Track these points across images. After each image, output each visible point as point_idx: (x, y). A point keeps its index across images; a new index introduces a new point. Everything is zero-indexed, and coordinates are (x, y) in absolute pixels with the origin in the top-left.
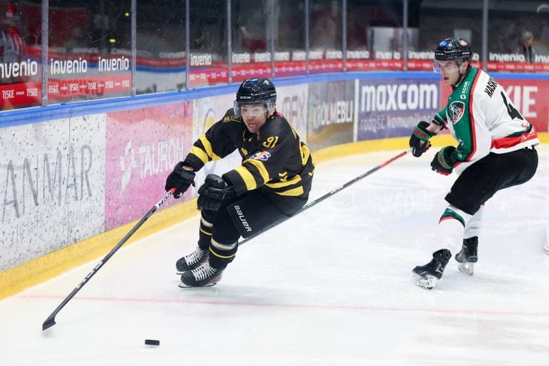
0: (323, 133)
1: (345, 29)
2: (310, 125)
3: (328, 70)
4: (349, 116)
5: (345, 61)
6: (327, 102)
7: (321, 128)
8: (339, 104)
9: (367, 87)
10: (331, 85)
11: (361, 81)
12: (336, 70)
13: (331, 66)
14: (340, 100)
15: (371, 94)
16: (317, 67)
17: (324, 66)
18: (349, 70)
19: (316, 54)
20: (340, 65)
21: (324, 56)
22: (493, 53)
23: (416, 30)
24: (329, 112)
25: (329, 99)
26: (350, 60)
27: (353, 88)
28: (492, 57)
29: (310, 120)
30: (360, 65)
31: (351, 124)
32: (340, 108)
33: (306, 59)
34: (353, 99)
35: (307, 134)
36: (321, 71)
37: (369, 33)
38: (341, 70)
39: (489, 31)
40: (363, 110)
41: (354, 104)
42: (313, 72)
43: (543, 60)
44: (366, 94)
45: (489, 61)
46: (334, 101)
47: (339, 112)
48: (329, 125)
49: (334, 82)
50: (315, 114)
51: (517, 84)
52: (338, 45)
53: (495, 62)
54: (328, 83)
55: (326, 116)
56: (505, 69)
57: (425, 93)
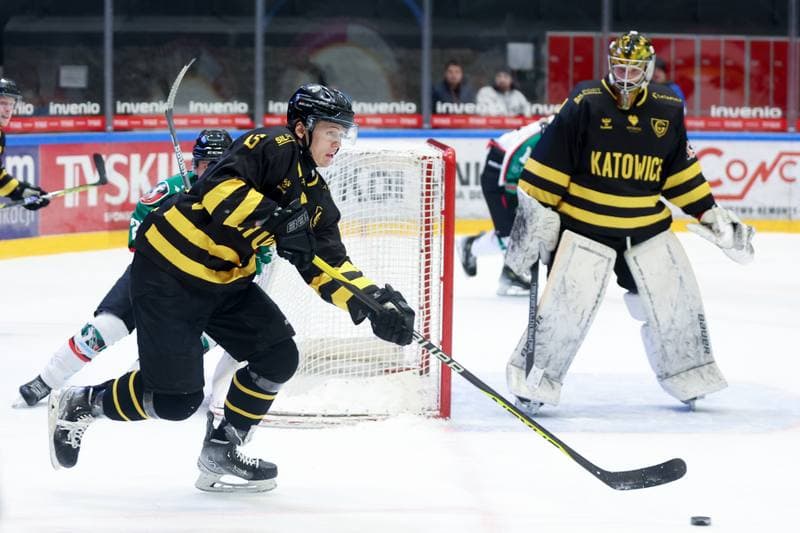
22: (122, 102)
28: (121, 108)
39: (116, 67)
43: (202, 110)
45: (117, 115)
51: (162, 151)
53: (126, 115)
56: (142, 127)
57: (14, 169)
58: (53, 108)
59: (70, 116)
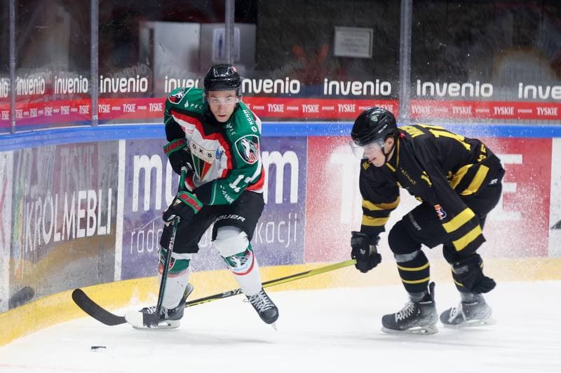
0: (46, 260)
1: (95, 26)
2: (18, 243)
3: (58, 119)
4: (104, 223)
5: (95, 98)
6: (56, 190)
7: (41, 249)
8: (82, 195)
9: (145, 157)
10: (65, 152)
11: (130, 145)
12: (75, 118)
13: (65, 110)
14: (85, 188)
15: (154, 171)
16: (34, 113)
17: (48, 111)
18: (103, 118)
19: (30, 84)
20: (84, 110)
21: (49, 90)
22: (423, 80)
23: (251, 28)
24: (61, 212)
25: (60, 185)
26: (105, 97)
27: (114, 158)
29: (19, 231)
30: (130, 108)
31: (110, 239)
32: (84, 206)
33: (10, 94)
34: (114, 183)
35: (12, 263)
36: (42, 120)
37: (144, 34)
38: (87, 120)
40: (135, 208)
41: (115, 194)
42: (25, 123)
44: (142, 171)
46: (73, 189)
47: (81, 214)
48: (60, 243)
49: (71, 146)
50: (29, 219)
52: (80, 64)
54: (59, 148)
55: (54, 222)
57: (273, 168)
58: (328, 86)
59: (351, 97)
